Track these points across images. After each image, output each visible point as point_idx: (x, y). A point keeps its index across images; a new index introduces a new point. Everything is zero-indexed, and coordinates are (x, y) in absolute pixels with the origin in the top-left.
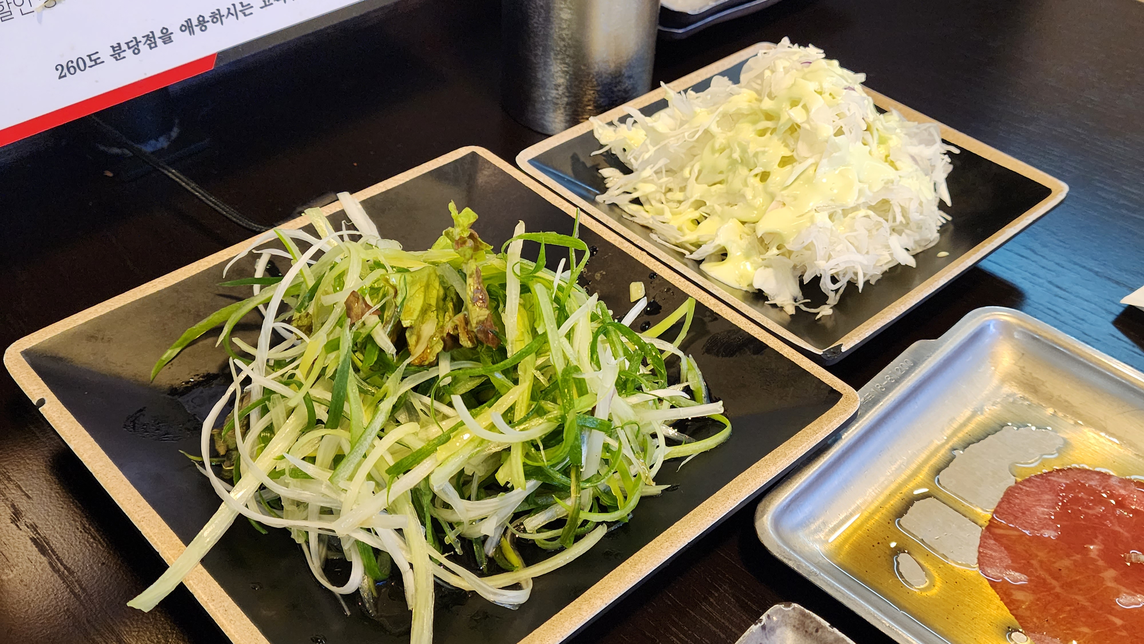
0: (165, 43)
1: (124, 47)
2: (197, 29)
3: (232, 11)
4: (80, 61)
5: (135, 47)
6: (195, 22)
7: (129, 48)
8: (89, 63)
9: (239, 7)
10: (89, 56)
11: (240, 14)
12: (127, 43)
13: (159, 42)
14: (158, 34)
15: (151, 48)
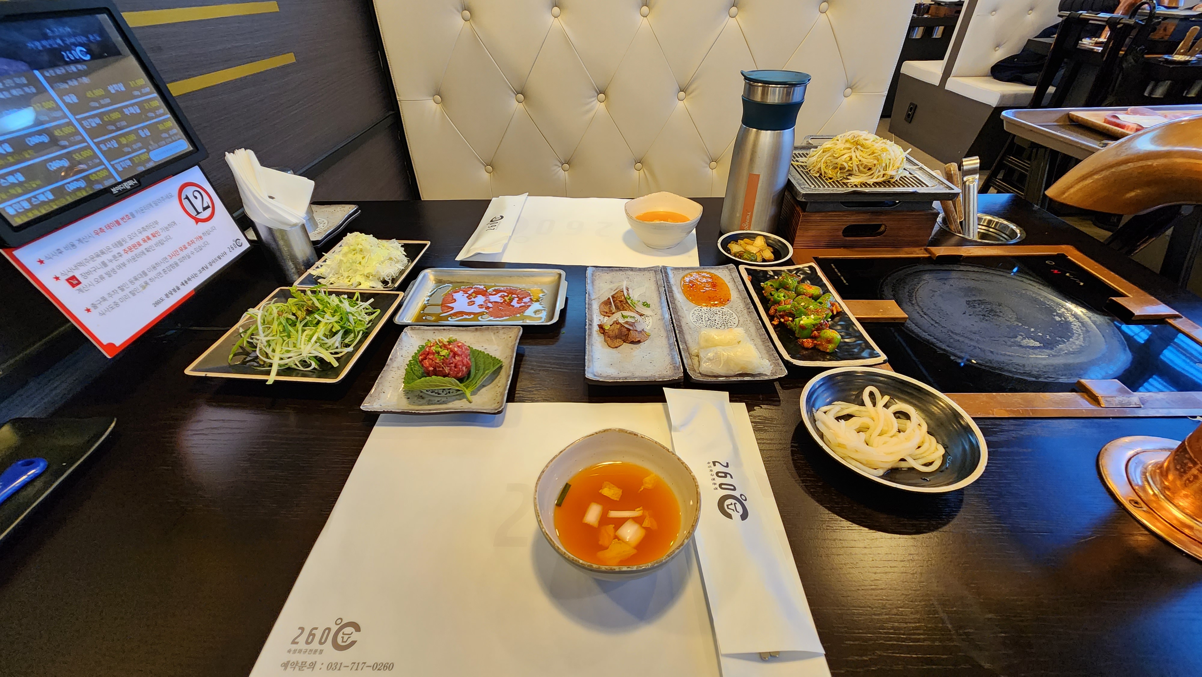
1: (169, 294)
2: (187, 284)
3: (193, 277)
4: (159, 301)
5: (171, 294)
8: (161, 302)
13: (177, 291)
14: (176, 288)
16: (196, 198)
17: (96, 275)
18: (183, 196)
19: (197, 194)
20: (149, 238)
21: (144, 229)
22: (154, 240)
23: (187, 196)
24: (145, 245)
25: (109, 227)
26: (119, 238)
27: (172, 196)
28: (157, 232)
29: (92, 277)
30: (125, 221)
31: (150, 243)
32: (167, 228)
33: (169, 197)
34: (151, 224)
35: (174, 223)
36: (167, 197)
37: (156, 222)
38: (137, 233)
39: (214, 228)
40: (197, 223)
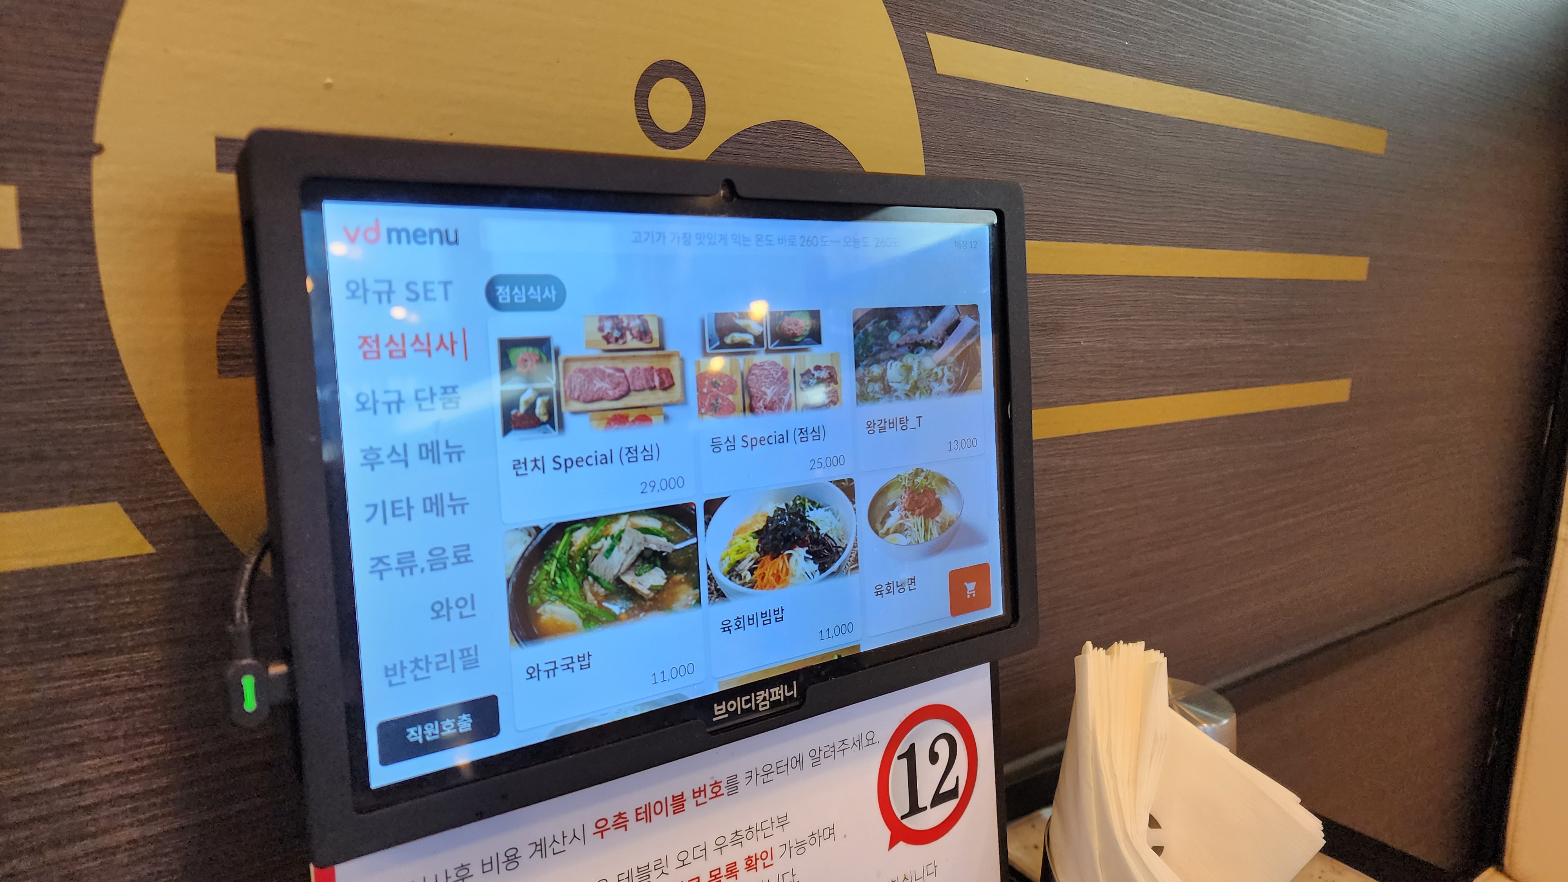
16: (934, 757)
18: (903, 748)
19: (942, 748)
20: (732, 872)
21: (737, 838)
23: (912, 746)
25: (646, 813)
26: (647, 858)
27: (871, 742)
28: (768, 854)
30: (701, 800)
32: (801, 845)
33: (865, 742)
34: (765, 826)
35: (831, 831)
36: (858, 743)
37: (782, 822)
38: (711, 846)
39: (931, 869)
40: (892, 844)
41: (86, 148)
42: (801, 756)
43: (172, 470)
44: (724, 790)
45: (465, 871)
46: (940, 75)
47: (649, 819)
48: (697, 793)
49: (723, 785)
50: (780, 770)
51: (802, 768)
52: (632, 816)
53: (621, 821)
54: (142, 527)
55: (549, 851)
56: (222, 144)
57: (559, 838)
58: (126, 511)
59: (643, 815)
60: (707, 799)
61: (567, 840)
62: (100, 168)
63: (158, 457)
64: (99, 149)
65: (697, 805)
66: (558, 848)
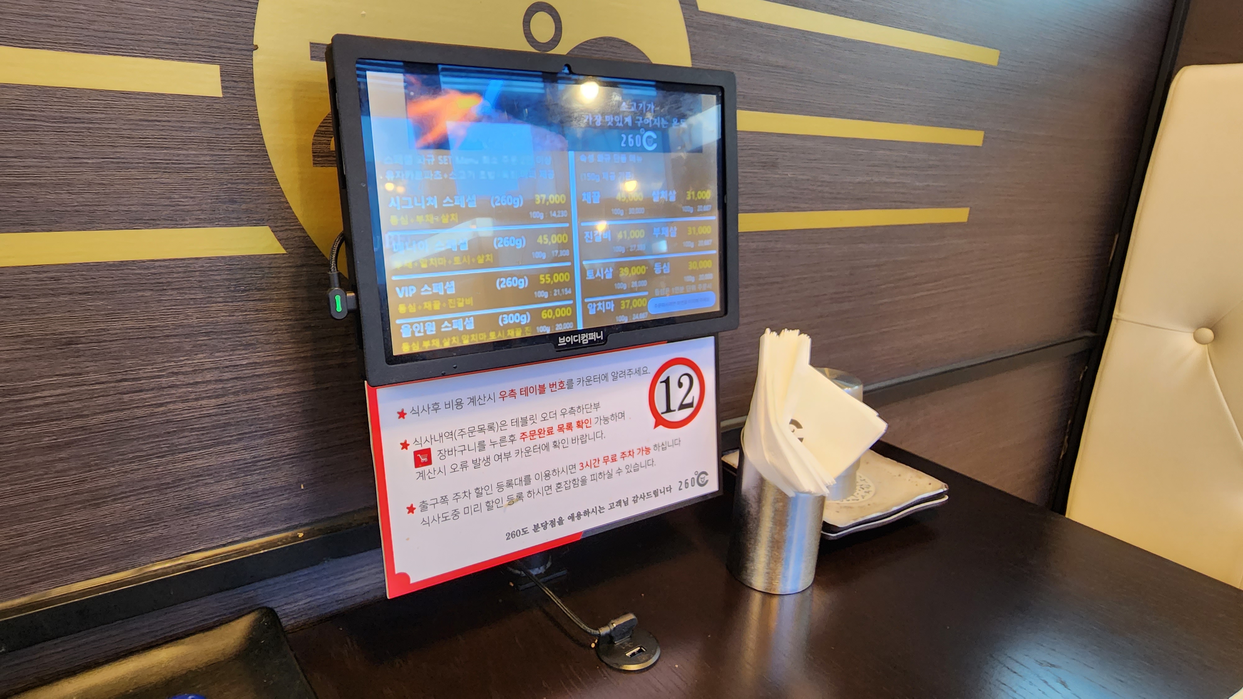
0: (559, 525)
1: (540, 526)
2: (576, 519)
3: (595, 510)
4: (518, 532)
5: (545, 526)
6: (575, 515)
7: (542, 526)
8: (522, 533)
9: (598, 509)
10: (523, 529)
11: (598, 512)
12: (542, 524)
13: (557, 524)
14: (557, 520)
15: (552, 527)
16: (680, 385)
17: (458, 459)
18: (663, 377)
19: (685, 381)
20: (569, 426)
21: (572, 411)
22: (577, 432)
23: (668, 378)
24: (557, 436)
25: (526, 392)
26: (526, 413)
27: (645, 372)
28: (588, 421)
29: (450, 460)
30: (554, 389)
31: (568, 434)
32: (606, 419)
33: (642, 372)
34: (587, 407)
35: (623, 415)
36: (638, 372)
37: (597, 406)
38: (559, 413)
39: (677, 442)
40: (656, 426)
41: (251, 47)
42: (607, 374)
43: (293, 213)
44: (565, 386)
45: (437, 406)
46: (701, 11)
47: (527, 395)
48: (552, 385)
49: (565, 383)
50: (595, 380)
51: (607, 380)
52: (518, 392)
53: (512, 393)
54: (279, 240)
55: (477, 403)
56: (313, 45)
57: (482, 397)
58: (272, 231)
59: (524, 392)
60: (557, 389)
61: (486, 399)
62: (257, 57)
63: (286, 205)
64: (256, 48)
65: (552, 391)
66: (482, 402)
